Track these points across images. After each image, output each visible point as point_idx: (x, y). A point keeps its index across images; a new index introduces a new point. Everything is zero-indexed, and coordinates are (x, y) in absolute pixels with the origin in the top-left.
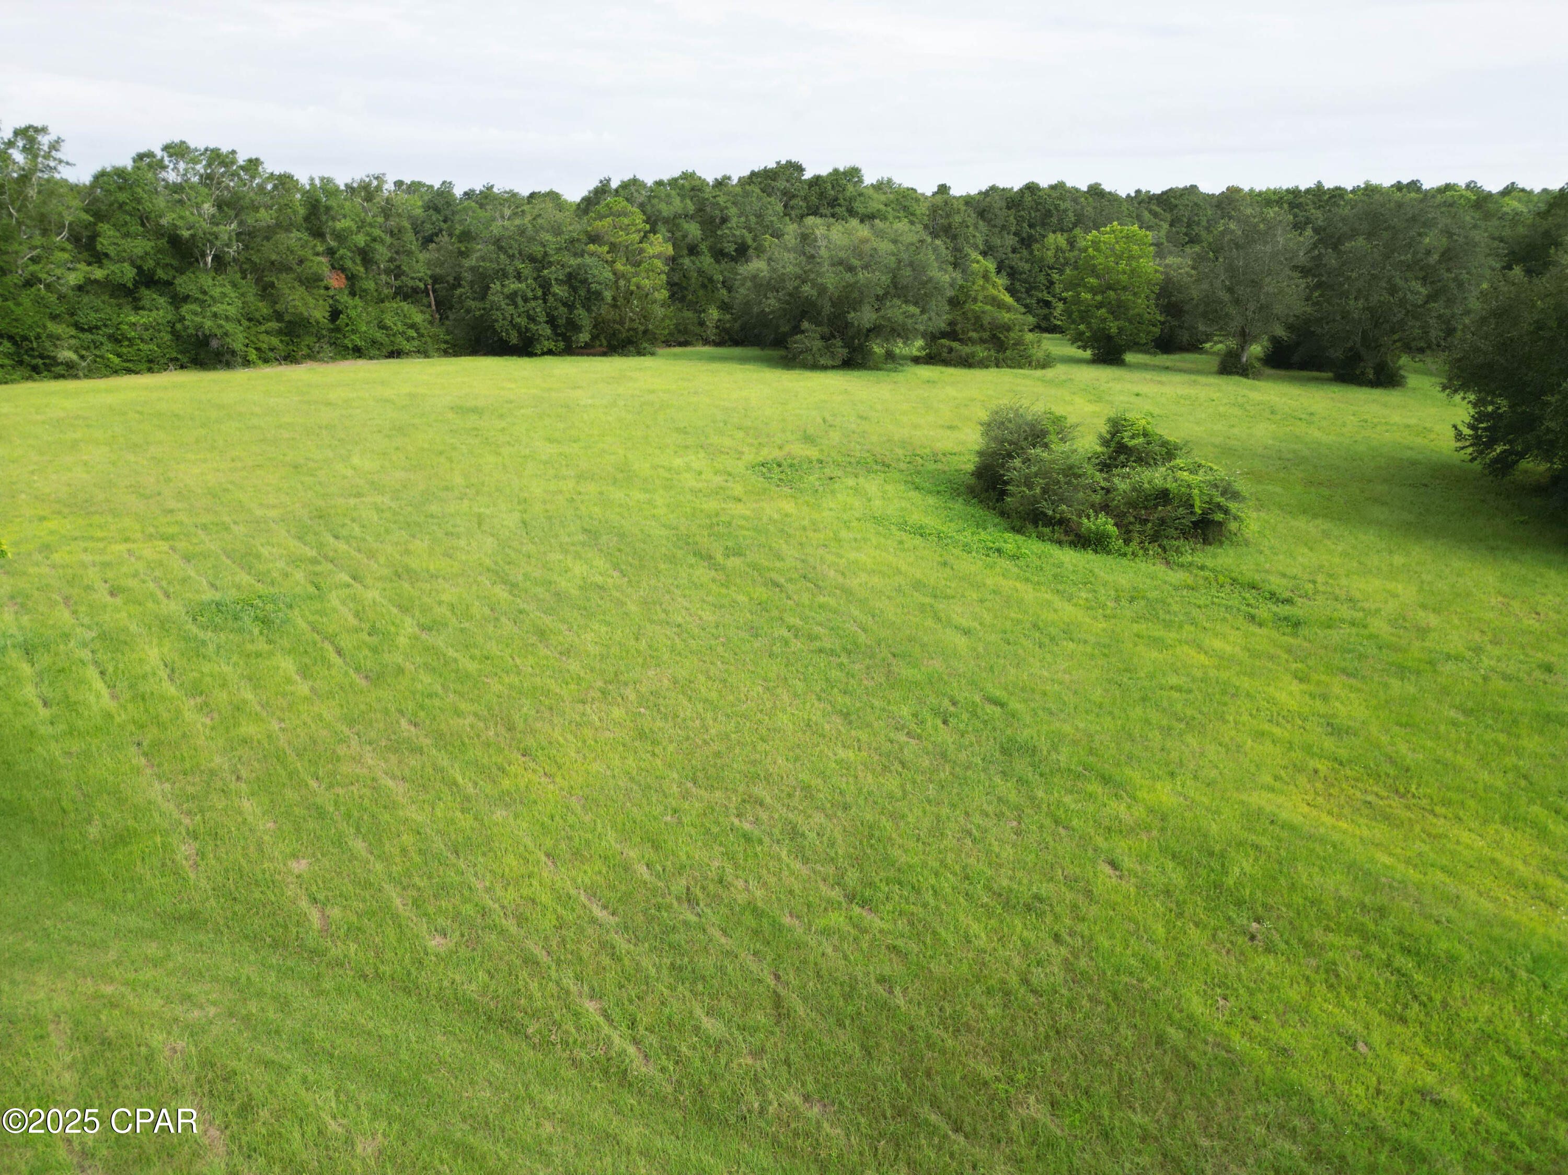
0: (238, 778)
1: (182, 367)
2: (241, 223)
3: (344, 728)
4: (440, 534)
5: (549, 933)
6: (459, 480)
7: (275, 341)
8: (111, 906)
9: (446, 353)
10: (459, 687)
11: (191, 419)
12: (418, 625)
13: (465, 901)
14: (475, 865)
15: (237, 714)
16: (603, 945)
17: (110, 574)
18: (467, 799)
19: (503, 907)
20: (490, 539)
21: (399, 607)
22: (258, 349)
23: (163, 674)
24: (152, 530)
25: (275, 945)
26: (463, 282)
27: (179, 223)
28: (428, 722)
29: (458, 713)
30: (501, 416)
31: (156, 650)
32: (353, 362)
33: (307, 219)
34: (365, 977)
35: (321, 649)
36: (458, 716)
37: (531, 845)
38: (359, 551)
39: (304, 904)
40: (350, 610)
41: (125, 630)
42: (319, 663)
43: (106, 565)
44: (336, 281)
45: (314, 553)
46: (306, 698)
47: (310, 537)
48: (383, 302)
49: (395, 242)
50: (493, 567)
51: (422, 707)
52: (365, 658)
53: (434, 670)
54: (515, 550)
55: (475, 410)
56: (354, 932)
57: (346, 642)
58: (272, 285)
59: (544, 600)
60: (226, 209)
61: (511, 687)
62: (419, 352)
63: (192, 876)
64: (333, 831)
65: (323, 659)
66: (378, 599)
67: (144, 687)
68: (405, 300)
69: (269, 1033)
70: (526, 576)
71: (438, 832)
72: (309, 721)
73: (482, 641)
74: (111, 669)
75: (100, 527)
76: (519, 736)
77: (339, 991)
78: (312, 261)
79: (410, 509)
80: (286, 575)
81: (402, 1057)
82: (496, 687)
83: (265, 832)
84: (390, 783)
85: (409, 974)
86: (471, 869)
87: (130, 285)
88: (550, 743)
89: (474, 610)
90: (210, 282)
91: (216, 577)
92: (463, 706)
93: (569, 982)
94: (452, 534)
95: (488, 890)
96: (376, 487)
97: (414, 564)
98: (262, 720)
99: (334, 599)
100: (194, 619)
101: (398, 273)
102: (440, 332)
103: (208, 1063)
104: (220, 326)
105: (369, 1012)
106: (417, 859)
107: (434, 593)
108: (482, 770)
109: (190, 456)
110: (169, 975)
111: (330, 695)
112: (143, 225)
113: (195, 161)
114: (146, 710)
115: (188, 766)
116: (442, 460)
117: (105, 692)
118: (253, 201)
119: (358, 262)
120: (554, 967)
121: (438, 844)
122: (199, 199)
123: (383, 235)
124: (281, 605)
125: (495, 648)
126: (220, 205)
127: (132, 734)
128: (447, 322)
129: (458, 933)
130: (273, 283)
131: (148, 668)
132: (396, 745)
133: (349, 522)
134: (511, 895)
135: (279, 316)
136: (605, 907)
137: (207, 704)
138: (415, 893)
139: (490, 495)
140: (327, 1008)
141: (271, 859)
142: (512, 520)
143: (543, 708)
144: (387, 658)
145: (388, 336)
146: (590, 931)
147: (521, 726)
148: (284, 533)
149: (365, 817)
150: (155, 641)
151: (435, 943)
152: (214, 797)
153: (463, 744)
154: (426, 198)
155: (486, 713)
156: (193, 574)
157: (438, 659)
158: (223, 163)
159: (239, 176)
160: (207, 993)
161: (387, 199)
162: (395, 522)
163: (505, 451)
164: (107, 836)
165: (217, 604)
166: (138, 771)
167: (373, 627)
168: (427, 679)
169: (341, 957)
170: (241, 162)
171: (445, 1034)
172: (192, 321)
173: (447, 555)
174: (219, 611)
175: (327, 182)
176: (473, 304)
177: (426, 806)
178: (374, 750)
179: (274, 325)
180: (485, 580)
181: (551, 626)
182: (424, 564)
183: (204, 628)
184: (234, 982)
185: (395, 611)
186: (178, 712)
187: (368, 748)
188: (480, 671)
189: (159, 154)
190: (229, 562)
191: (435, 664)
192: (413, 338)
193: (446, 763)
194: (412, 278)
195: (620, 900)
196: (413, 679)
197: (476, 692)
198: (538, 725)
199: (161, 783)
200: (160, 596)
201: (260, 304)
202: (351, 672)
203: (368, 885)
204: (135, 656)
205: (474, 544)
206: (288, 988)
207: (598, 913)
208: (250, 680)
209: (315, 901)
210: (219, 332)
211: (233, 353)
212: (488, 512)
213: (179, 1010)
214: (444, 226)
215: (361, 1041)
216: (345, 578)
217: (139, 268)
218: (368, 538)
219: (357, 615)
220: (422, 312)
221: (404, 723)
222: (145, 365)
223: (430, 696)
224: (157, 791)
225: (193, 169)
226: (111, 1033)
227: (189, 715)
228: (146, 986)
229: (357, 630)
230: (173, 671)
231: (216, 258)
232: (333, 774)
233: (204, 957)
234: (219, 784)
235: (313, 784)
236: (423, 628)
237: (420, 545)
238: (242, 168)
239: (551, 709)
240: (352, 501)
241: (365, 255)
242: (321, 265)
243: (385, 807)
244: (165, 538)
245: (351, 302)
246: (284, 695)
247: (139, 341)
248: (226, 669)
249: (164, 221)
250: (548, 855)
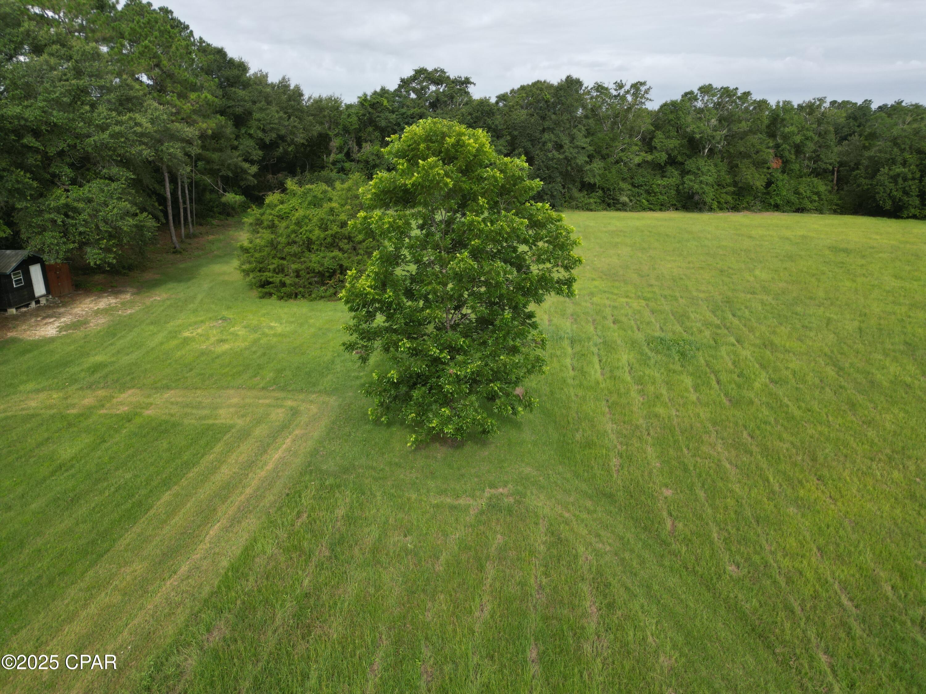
0: (649, 434)
1: (677, 209)
2: (729, 130)
3: (710, 425)
4: (798, 326)
5: (806, 598)
6: (821, 294)
7: (729, 198)
8: (577, 476)
9: (835, 212)
10: (786, 423)
11: (674, 238)
12: (769, 378)
13: (756, 553)
14: (768, 534)
15: (656, 400)
16: (843, 624)
17: (615, 313)
18: (773, 492)
19: (779, 568)
20: (832, 336)
21: (761, 365)
22: (719, 202)
23: (627, 369)
24: (640, 294)
25: (645, 529)
26: (861, 167)
27: (696, 130)
28: (760, 438)
29: (781, 439)
30: (863, 257)
31: (626, 356)
32: (772, 213)
33: (768, 127)
34: (687, 569)
35: (709, 377)
36: (780, 441)
37: (808, 538)
38: (745, 326)
39: (665, 514)
40: (731, 359)
41: (615, 342)
42: (706, 385)
43: (615, 307)
44: (775, 164)
45: (719, 322)
46: (693, 403)
47: (719, 313)
48: (801, 177)
49: (821, 141)
50: (829, 353)
51: (759, 428)
52: (732, 389)
53: (772, 408)
54: (849, 346)
55: (846, 251)
56: (687, 541)
57: (724, 377)
58: (737, 166)
59: (860, 384)
60: (723, 122)
61: (821, 433)
62: (816, 210)
63: (615, 476)
64: (689, 480)
65: (709, 383)
66: (749, 357)
67: (617, 373)
68: (816, 177)
69: (631, 573)
70: (852, 364)
71: (750, 505)
72: (692, 415)
73: (808, 399)
74: (604, 360)
75: (617, 288)
76: (818, 466)
77: (671, 568)
78: (764, 152)
79: (783, 306)
80: (700, 331)
81: (696, 623)
82: (811, 431)
83: (655, 467)
84: (728, 466)
85: (712, 579)
86: (765, 536)
87: (663, 164)
88: (840, 479)
89: (808, 378)
90: (703, 163)
91: (665, 324)
92: (785, 435)
93: (812, 634)
94: (807, 327)
95: (772, 553)
96: (766, 290)
97: (777, 340)
98: (668, 407)
99: (723, 351)
100: (648, 345)
101: (817, 159)
102: (835, 198)
103: (600, 573)
104: (702, 188)
105: (684, 588)
106: (733, 516)
107: (784, 361)
108: (789, 479)
109: (668, 258)
110: (593, 520)
111: (707, 405)
112: (677, 132)
113: (714, 95)
114: (615, 385)
115: (626, 419)
116: (813, 280)
117: (599, 371)
118: (739, 117)
119: (793, 152)
120: (804, 620)
121: (748, 512)
122: (710, 117)
123: (813, 136)
124: (693, 348)
125: (816, 406)
126: (720, 120)
127: (605, 395)
128: (842, 192)
129: (746, 570)
130: (738, 165)
131: (620, 364)
132: (737, 445)
133: (743, 308)
134: (786, 562)
135: (735, 184)
136: (851, 600)
137: (643, 390)
138: (726, 534)
139: (840, 307)
140: (663, 575)
141: (654, 483)
142: (851, 326)
143: (840, 454)
144: (745, 393)
145: (798, 199)
146: (836, 610)
147: (821, 459)
148: (705, 307)
149: (709, 480)
150: (627, 351)
151: (731, 568)
152: (634, 440)
153: (779, 458)
154: (850, 111)
155: (799, 444)
156: (653, 320)
157: (777, 402)
158: (729, 96)
159: (735, 102)
160: (608, 538)
161: (823, 113)
162: (772, 313)
163: (860, 280)
164: (583, 441)
165: (661, 339)
166: (604, 414)
167: (742, 372)
168: (765, 411)
169: (677, 551)
170: (739, 94)
171: (724, 624)
172: (688, 184)
173: (800, 339)
174: (661, 343)
175: (787, 103)
176: (863, 181)
177: (746, 487)
178: (724, 443)
179: (732, 189)
180: (821, 361)
181: (861, 402)
182: (783, 343)
183: (651, 350)
184: (622, 538)
185: (757, 366)
186: (629, 389)
187: (720, 441)
188: (803, 417)
189: (696, 91)
190: (672, 318)
191: (774, 405)
192: (815, 201)
193: (765, 466)
194: (826, 163)
195: (864, 600)
196: (757, 410)
197: (796, 430)
198: (835, 464)
199: (612, 424)
200: (635, 329)
201: (727, 177)
202: (722, 395)
203: (701, 518)
204: (616, 356)
205: (820, 336)
206: (646, 554)
207: (845, 601)
208: (667, 384)
209: (671, 515)
210: (700, 191)
211: (705, 203)
212: (835, 317)
213: (594, 540)
214: (858, 129)
215: (676, 602)
216: (732, 340)
217: (669, 155)
218: (752, 319)
219: (734, 363)
220: (826, 185)
221: (745, 434)
222: (660, 207)
223: (765, 423)
224: (609, 427)
225: (712, 99)
226: (562, 536)
227: (633, 394)
228: (582, 521)
229: (731, 372)
230: (631, 368)
231: (711, 150)
232: (698, 449)
233: (611, 519)
234: (639, 434)
235: (685, 450)
236: (772, 381)
237: (784, 330)
238: (739, 98)
239: (846, 456)
240: (749, 296)
241: (798, 149)
242: (769, 154)
243: (721, 478)
244: (645, 299)
245: (781, 177)
246: (682, 397)
247: (659, 194)
248: (657, 375)
249: (688, 130)
250: (819, 549)
